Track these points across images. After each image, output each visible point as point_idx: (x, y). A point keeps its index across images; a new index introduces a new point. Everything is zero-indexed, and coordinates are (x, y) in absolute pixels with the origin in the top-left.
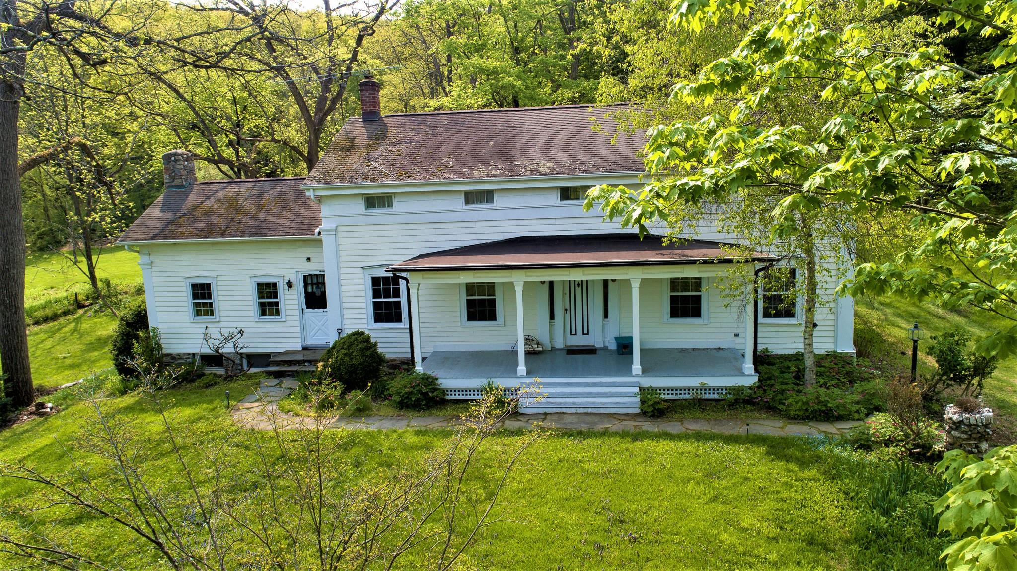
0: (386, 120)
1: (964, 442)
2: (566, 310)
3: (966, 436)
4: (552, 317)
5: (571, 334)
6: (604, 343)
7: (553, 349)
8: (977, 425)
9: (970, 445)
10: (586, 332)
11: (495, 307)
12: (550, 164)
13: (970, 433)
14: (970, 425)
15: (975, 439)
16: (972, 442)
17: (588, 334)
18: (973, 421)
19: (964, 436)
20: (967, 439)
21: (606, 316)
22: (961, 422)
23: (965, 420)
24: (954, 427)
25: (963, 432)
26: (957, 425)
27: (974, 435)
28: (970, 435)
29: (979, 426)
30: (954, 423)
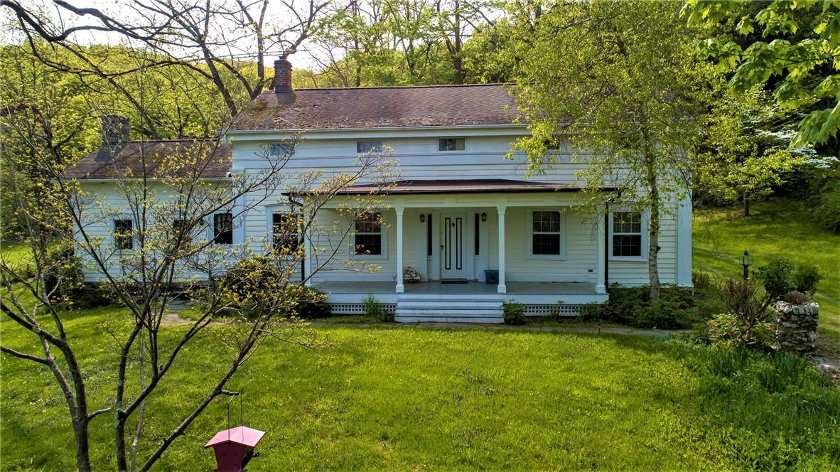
0: (295, 93)
1: (795, 332)
2: (442, 246)
3: (796, 326)
4: (430, 253)
5: (446, 269)
6: (475, 276)
7: (430, 281)
8: (806, 315)
9: (799, 334)
10: (459, 267)
11: (380, 243)
12: (431, 119)
13: (799, 322)
14: (799, 315)
15: (804, 328)
16: (802, 331)
17: (461, 269)
18: (802, 311)
19: (795, 326)
20: (797, 328)
21: (477, 252)
22: (791, 313)
23: (794, 311)
24: (785, 318)
25: (793, 322)
26: (787, 316)
27: (802, 325)
28: (800, 324)
29: (807, 316)
30: (785, 314)
